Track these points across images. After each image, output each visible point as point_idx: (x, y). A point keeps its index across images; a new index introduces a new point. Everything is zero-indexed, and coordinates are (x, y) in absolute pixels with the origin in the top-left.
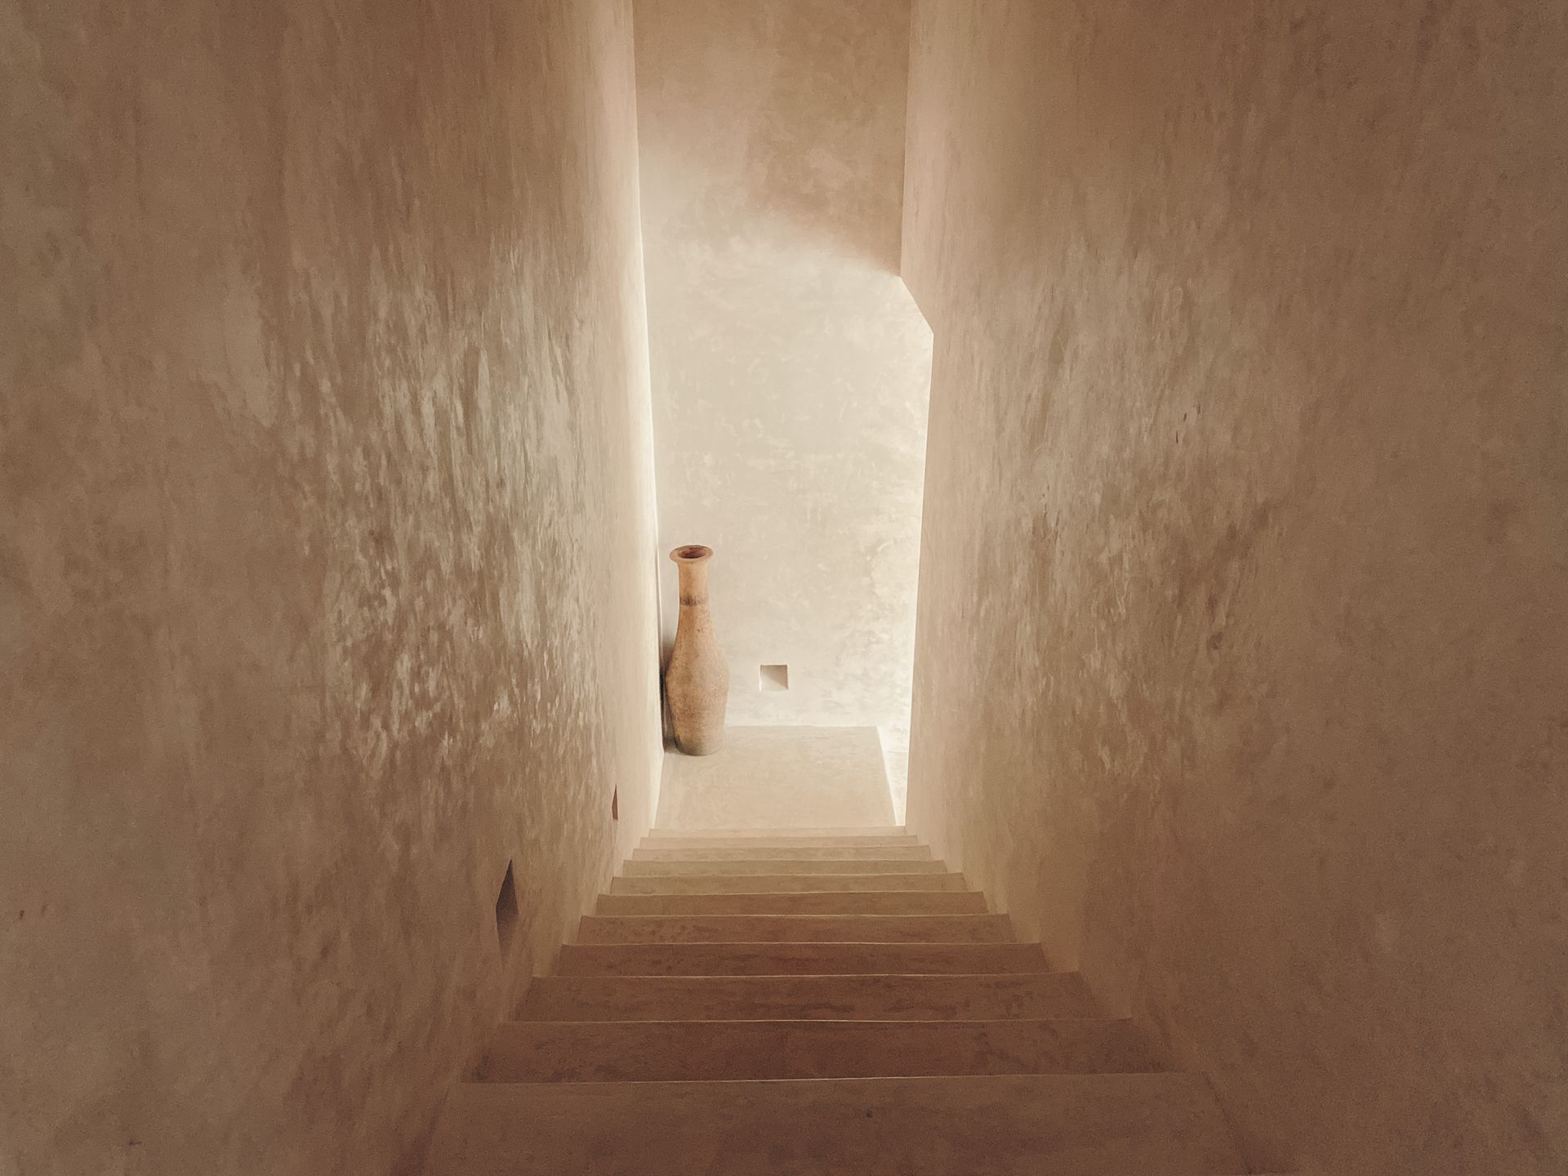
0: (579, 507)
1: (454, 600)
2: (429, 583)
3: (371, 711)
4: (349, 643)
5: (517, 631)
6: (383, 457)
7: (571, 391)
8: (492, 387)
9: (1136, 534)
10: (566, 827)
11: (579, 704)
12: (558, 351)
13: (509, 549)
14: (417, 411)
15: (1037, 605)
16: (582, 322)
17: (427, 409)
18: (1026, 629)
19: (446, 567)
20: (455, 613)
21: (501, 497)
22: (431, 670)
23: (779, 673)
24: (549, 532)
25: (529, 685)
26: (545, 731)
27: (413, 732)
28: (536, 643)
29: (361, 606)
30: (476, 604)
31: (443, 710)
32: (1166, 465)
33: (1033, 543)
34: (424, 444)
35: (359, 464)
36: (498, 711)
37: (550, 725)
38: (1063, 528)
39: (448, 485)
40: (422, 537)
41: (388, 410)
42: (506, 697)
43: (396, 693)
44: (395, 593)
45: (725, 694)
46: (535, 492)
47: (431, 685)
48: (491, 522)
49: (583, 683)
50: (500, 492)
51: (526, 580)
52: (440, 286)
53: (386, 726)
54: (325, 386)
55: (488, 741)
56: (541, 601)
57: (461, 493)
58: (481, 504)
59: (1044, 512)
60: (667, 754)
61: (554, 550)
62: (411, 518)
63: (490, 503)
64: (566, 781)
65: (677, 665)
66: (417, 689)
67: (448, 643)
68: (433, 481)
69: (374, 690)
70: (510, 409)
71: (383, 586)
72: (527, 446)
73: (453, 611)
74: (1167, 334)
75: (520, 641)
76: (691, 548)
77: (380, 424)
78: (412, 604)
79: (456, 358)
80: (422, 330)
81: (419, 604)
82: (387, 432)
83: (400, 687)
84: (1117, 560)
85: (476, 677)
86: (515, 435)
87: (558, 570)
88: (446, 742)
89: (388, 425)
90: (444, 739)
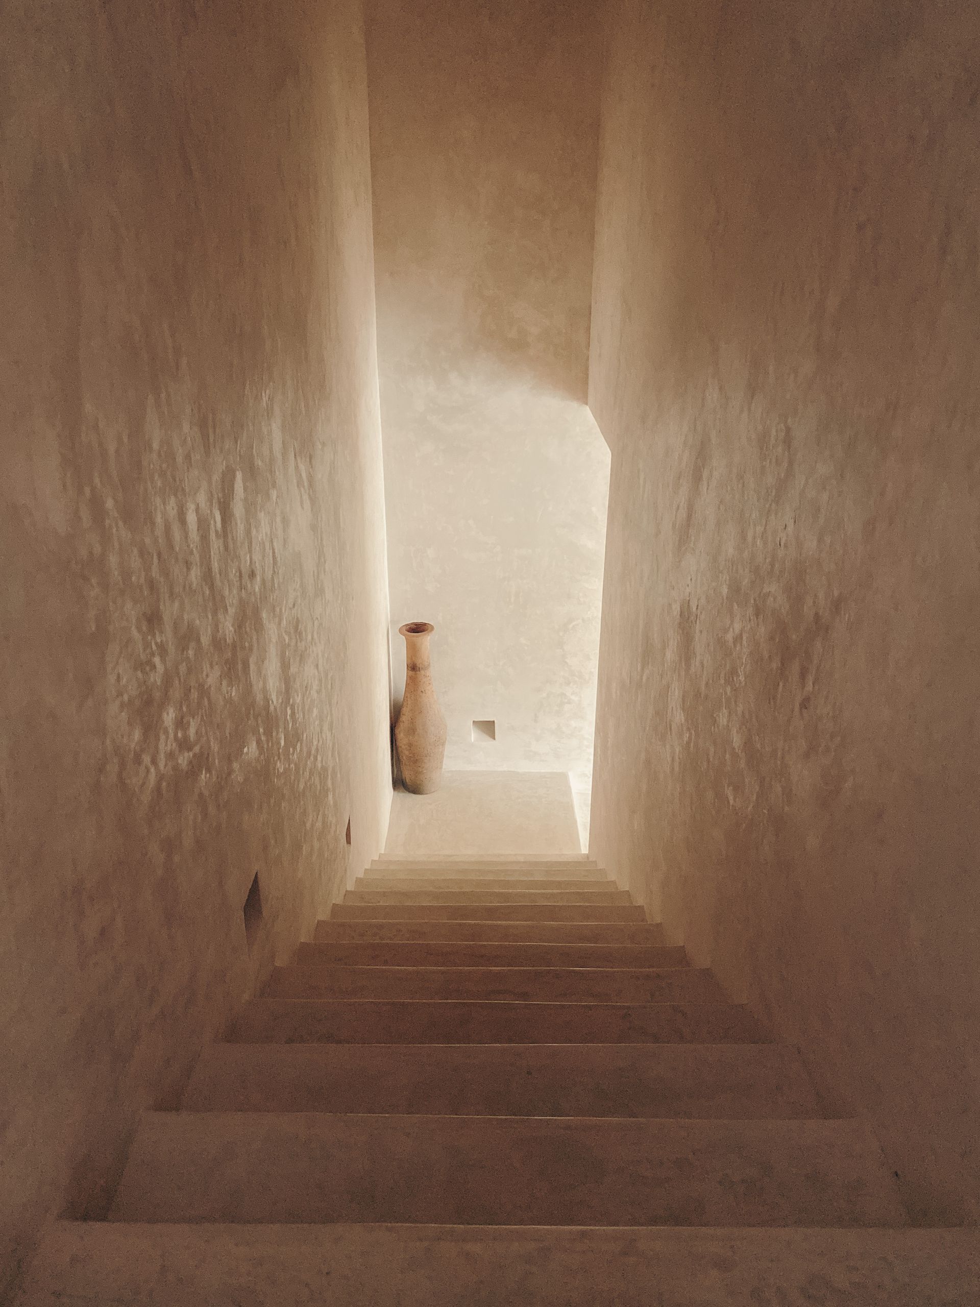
0: (320, 591)
1: (212, 667)
2: (191, 653)
3: (142, 750)
4: (126, 697)
5: (265, 691)
6: (155, 557)
7: (313, 501)
8: (246, 499)
9: (752, 618)
10: (305, 849)
11: (317, 750)
12: (302, 467)
13: (259, 627)
14: (183, 521)
15: (683, 673)
16: (324, 444)
17: (192, 518)
18: (676, 694)
19: (205, 640)
20: (212, 676)
21: (252, 586)
22: (191, 720)
23: (488, 728)
24: (293, 612)
25: (274, 734)
26: (286, 770)
27: (176, 768)
28: (280, 701)
29: (135, 669)
30: (230, 669)
31: (202, 754)
32: (772, 565)
33: (680, 624)
34: (188, 546)
35: (135, 562)
36: (247, 753)
37: (292, 766)
38: (701, 613)
39: (208, 576)
40: (186, 617)
41: (159, 520)
42: (254, 743)
43: (163, 737)
44: (163, 660)
45: (443, 744)
46: (281, 580)
47: (192, 732)
48: (243, 604)
49: (321, 733)
50: (251, 583)
51: (273, 652)
52: (203, 424)
53: (154, 762)
54: (109, 504)
55: (238, 776)
56: (285, 666)
57: (218, 582)
58: (235, 592)
59: (688, 598)
60: (396, 793)
61: (296, 628)
62: (177, 604)
63: (243, 590)
64: (305, 810)
65: (404, 719)
66: (180, 735)
67: (206, 700)
68: (195, 575)
69: (145, 734)
70: (261, 515)
71: (153, 654)
72: (275, 544)
73: (211, 675)
74: (774, 460)
75: (267, 699)
76: (416, 624)
77: (153, 531)
78: (177, 668)
79: (216, 477)
80: (188, 457)
81: (183, 668)
82: (158, 537)
83: (166, 732)
84: (738, 639)
85: (229, 726)
86: (264, 536)
87: (301, 642)
88: (203, 776)
89: (160, 530)
90: (202, 774)
